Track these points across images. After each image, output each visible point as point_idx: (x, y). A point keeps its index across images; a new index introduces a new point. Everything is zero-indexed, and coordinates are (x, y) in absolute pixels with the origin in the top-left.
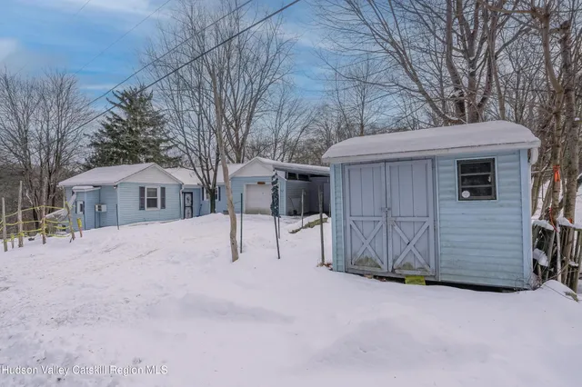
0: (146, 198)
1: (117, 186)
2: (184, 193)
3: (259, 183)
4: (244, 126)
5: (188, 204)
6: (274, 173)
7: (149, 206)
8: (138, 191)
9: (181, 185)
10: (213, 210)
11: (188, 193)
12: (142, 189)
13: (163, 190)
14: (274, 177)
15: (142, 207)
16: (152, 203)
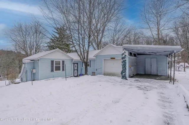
0: (54, 66)
1: (39, 60)
2: (74, 64)
3: (111, 58)
4: (101, 35)
5: (76, 68)
6: (123, 52)
7: (56, 70)
8: (50, 62)
9: (72, 60)
10: (86, 73)
11: (75, 64)
12: (52, 62)
13: (63, 62)
14: (123, 54)
15: (52, 71)
16: (58, 69)
